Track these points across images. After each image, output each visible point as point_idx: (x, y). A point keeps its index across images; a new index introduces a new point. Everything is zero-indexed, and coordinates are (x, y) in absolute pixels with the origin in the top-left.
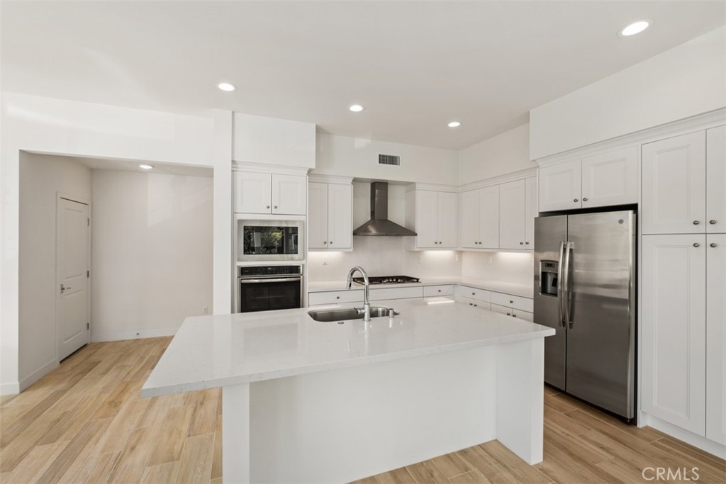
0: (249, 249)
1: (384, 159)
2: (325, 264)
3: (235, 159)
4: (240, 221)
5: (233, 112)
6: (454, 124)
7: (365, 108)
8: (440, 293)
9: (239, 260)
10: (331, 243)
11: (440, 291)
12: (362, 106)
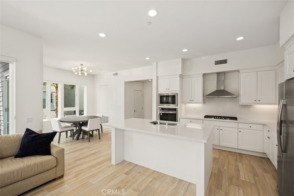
0: (162, 102)
1: (218, 63)
2: (195, 109)
3: (158, 76)
4: (159, 94)
5: (157, 63)
6: (240, 38)
7: (188, 50)
8: (250, 128)
9: (159, 106)
10: (193, 100)
11: (250, 127)
12: (187, 49)
